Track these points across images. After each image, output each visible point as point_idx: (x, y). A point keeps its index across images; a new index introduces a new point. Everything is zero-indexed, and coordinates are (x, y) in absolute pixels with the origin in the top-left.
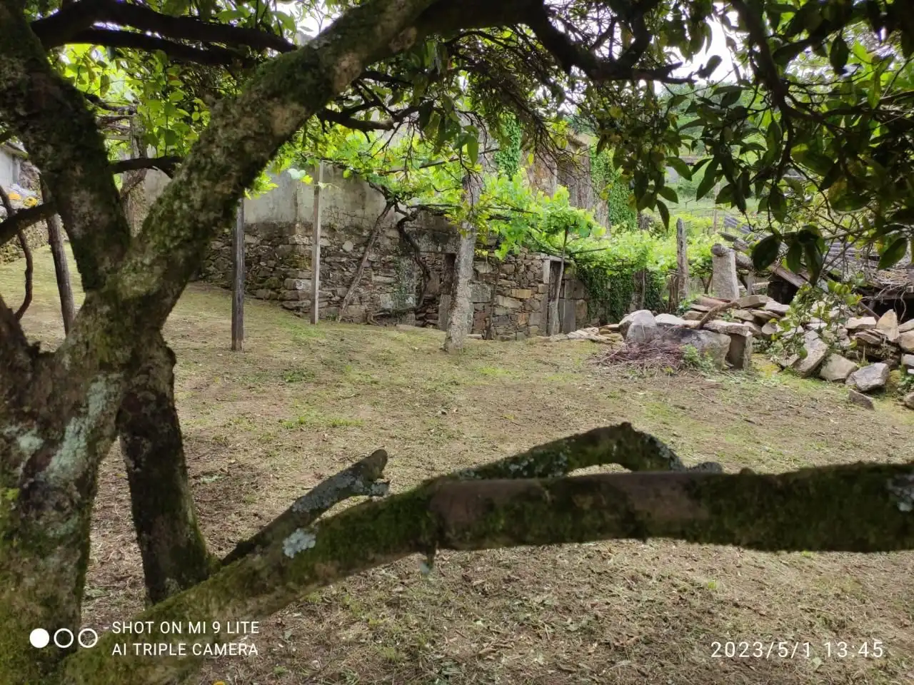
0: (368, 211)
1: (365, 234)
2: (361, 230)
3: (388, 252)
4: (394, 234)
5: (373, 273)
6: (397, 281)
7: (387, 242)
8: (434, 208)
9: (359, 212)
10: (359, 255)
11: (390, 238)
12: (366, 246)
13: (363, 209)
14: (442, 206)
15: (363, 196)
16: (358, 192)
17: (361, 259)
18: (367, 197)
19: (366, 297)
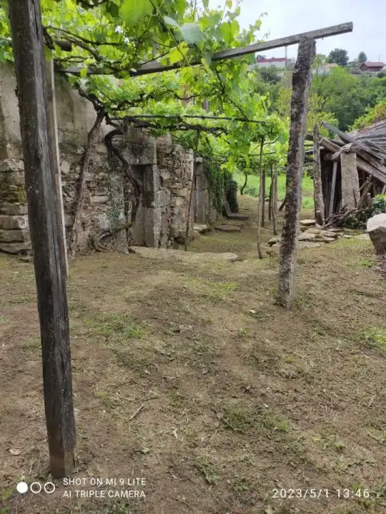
0: (78, 124)
1: (79, 151)
2: (75, 147)
3: (101, 169)
4: (102, 148)
5: (91, 194)
6: (111, 197)
7: (98, 158)
8: (140, 119)
9: (69, 126)
10: (77, 176)
11: (101, 154)
12: (82, 165)
13: (73, 122)
14: (146, 117)
15: (71, 105)
16: (66, 101)
17: (79, 180)
18: (75, 108)
19: (87, 221)
